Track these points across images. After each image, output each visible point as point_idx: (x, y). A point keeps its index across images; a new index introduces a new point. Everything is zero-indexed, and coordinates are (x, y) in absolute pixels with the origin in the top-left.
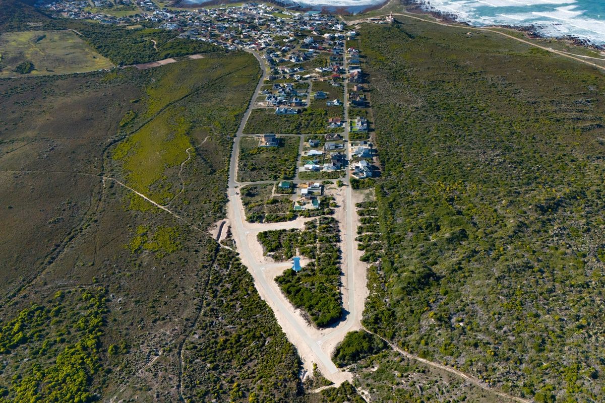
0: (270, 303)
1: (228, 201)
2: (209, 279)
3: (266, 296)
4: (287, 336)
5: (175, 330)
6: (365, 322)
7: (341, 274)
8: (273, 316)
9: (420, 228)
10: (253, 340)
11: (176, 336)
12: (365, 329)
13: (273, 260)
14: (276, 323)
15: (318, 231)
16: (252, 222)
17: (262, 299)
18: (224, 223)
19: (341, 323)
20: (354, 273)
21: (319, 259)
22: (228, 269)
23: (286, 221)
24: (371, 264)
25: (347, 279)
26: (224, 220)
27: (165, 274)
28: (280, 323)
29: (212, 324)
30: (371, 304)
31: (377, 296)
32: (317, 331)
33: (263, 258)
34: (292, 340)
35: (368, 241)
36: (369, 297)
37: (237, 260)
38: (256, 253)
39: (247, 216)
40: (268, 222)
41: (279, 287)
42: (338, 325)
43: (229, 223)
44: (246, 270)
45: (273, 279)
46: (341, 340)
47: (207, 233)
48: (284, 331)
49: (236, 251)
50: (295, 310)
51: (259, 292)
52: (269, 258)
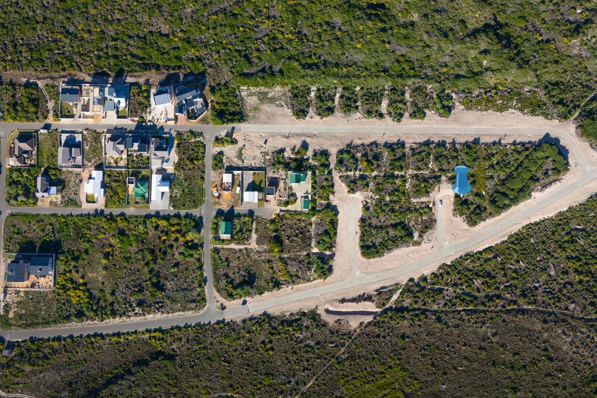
0: (515, 229)
1: (265, 314)
2: (464, 310)
3: (501, 234)
4: (574, 205)
5: (564, 333)
6: (564, 117)
7: (476, 141)
8: (537, 224)
9: (384, 30)
10: (577, 242)
11: (573, 329)
12: (572, 118)
13: (430, 231)
14: (551, 219)
15: (375, 173)
16: (330, 269)
17: (506, 238)
18: (328, 311)
19: (561, 143)
20: (475, 127)
21: (441, 170)
22: (443, 289)
23: (337, 220)
24: (457, 104)
25: (485, 135)
26: (321, 311)
27: (455, 369)
28: (552, 214)
29: (550, 291)
30: (534, 107)
31: (520, 100)
32: (571, 171)
33: (423, 245)
34: (583, 198)
35: (405, 104)
36: (521, 110)
37: (424, 279)
38: (411, 255)
39: (314, 279)
40: (334, 247)
41: (487, 220)
42: (565, 147)
43: (331, 302)
44: (447, 265)
45: (470, 228)
46: (587, 144)
47: (358, 331)
48: (566, 209)
49: (404, 283)
50: (533, 197)
51: (491, 245)
52: (425, 236)
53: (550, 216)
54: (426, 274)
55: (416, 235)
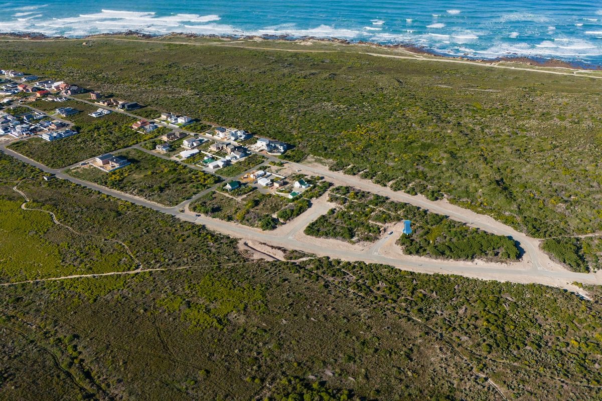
0: (444, 273)
1: (203, 226)
3: (429, 269)
4: (513, 282)
6: (532, 235)
7: (446, 217)
8: (468, 279)
10: (502, 305)
13: (369, 242)
15: (355, 201)
16: (274, 228)
17: (432, 274)
18: (246, 244)
19: (521, 246)
20: (450, 211)
21: (405, 217)
22: (348, 274)
23: (306, 210)
24: (445, 199)
25: (455, 217)
26: (241, 242)
28: (487, 279)
29: (449, 321)
30: (508, 222)
32: (521, 263)
33: (356, 245)
36: (496, 219)
37: (339, 262)
38: (341, 246)
39: (257, 227)
40: (290, 220)
41: (422, 257)
42: (523, 249)
43: (254, 241)
44: (365, 264)
45: (403, 255)
46: (547, 256)
47: (255, 261)
48: (503, 281)
49: (319, 257)
50: (475, 262)
51: (415, 271)
52: (361, 243)
53: (484, 279)
54: (342, 260)
55: (355, 239)
